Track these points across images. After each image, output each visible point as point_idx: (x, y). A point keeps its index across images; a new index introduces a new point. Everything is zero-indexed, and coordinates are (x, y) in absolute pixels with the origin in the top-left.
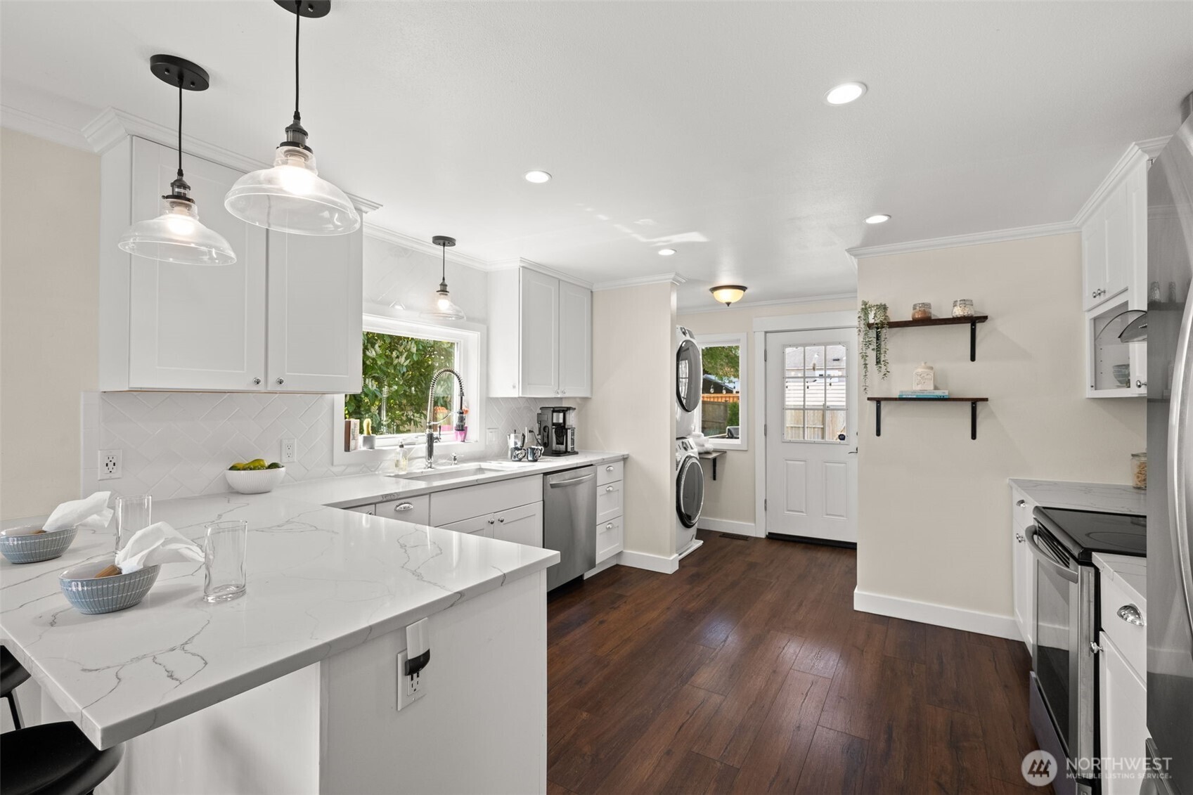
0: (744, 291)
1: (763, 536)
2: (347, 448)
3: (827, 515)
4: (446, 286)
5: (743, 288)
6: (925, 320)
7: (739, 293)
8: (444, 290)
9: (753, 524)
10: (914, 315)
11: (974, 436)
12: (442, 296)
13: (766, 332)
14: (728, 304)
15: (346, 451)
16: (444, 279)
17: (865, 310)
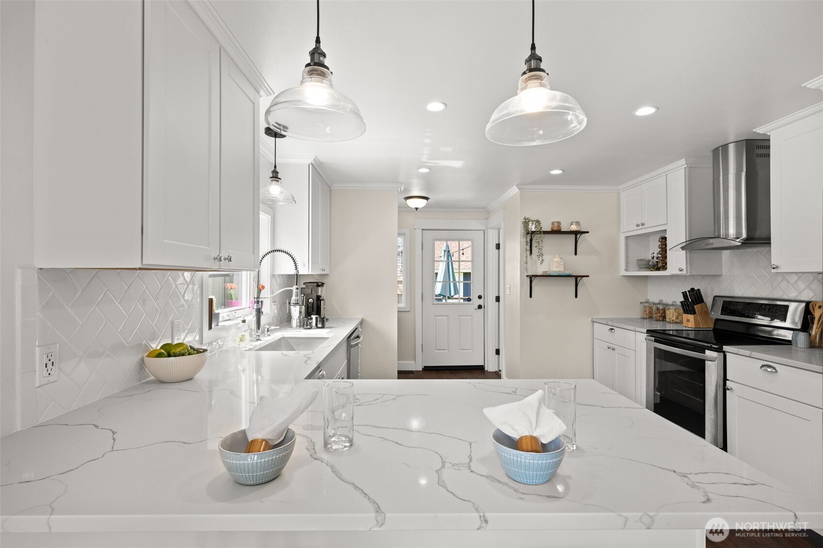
0: (427, 200)
1: (421, 370)
2: (210, 328)
3: (461, 350)
4: (278, 173)
5: (426, 198)
6: (557, 231)
7: (424, 202)
8: (275, 176)
9: (414, 362)
10: (552, 228)
11: (576, 296)
12: (274, 182)
13: (423, 230)
14: (417, 209)
15: (209, 329)
16: (275, 167)
17: (526, 222)
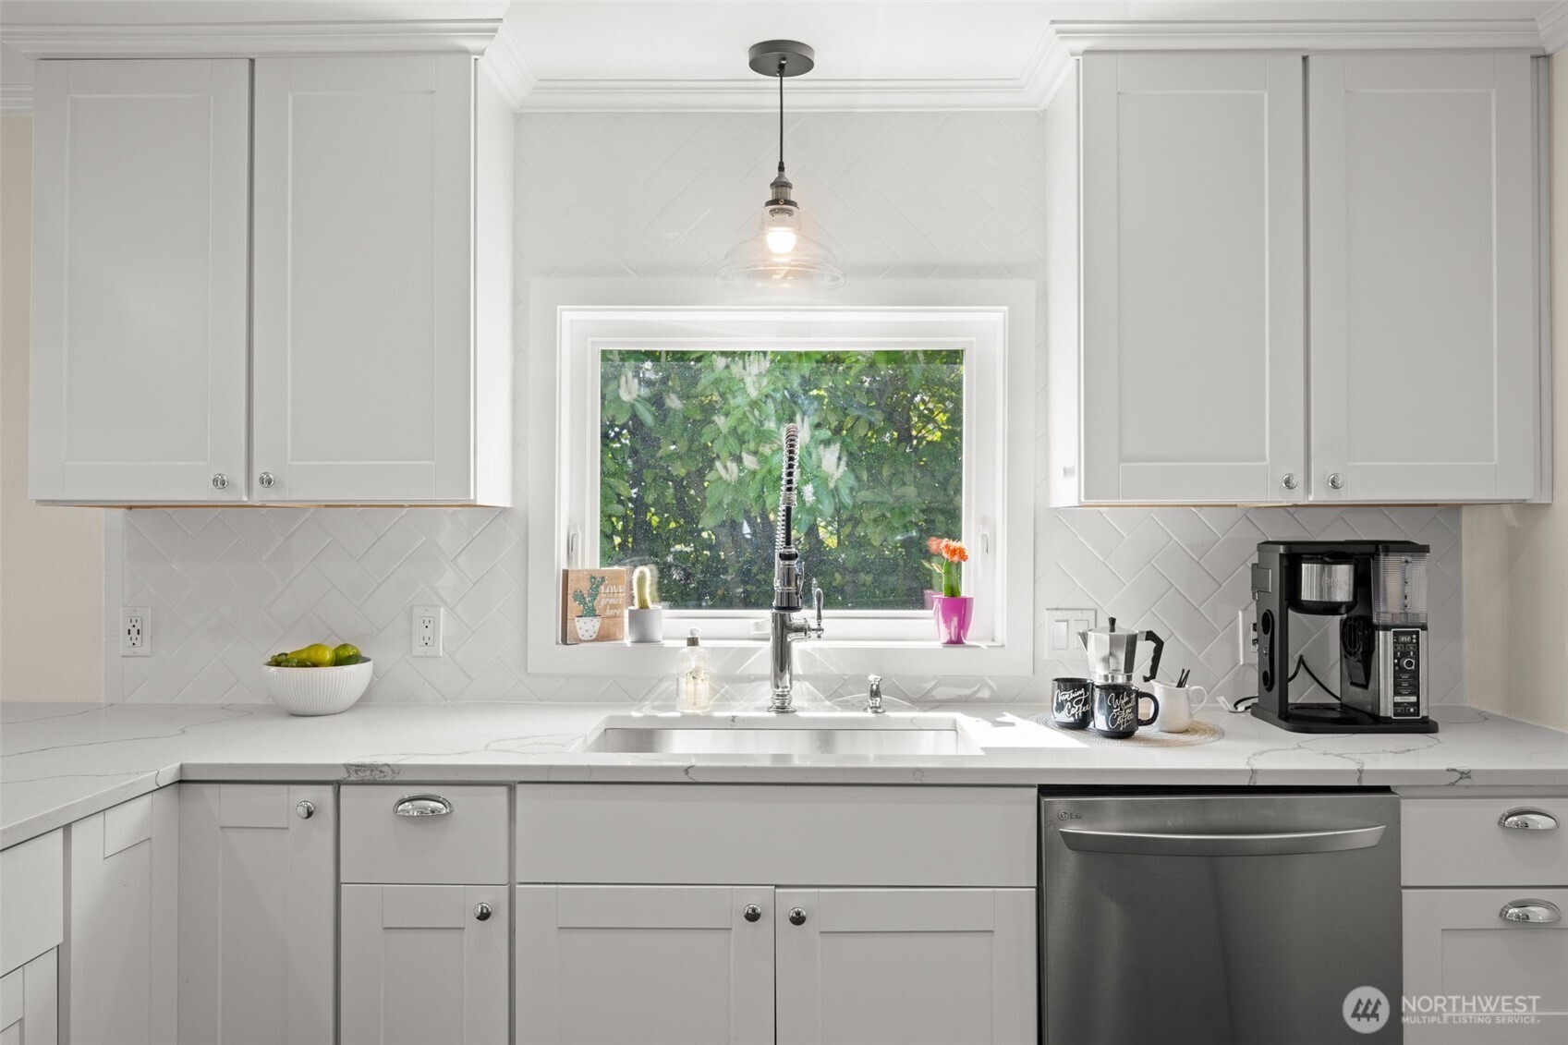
4: (787, 185)
8: (781, 199)
12: (777, 218)
15: (561, 641)
16: (781, 168)
